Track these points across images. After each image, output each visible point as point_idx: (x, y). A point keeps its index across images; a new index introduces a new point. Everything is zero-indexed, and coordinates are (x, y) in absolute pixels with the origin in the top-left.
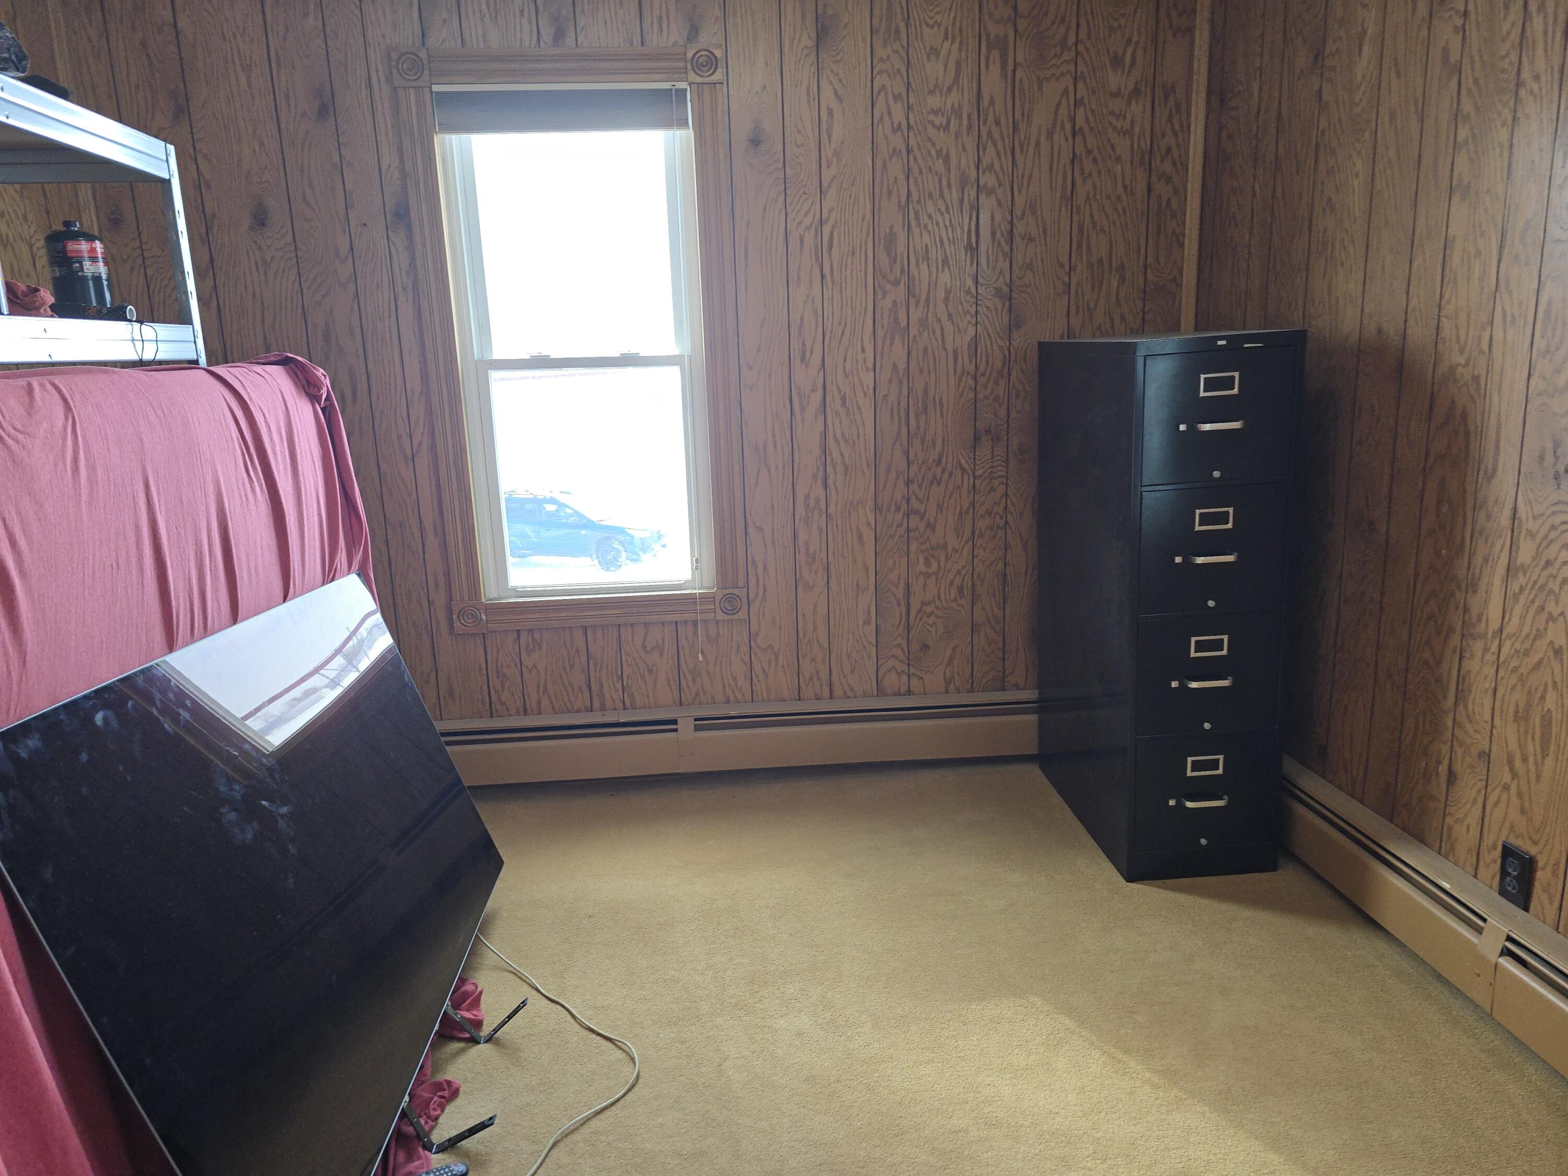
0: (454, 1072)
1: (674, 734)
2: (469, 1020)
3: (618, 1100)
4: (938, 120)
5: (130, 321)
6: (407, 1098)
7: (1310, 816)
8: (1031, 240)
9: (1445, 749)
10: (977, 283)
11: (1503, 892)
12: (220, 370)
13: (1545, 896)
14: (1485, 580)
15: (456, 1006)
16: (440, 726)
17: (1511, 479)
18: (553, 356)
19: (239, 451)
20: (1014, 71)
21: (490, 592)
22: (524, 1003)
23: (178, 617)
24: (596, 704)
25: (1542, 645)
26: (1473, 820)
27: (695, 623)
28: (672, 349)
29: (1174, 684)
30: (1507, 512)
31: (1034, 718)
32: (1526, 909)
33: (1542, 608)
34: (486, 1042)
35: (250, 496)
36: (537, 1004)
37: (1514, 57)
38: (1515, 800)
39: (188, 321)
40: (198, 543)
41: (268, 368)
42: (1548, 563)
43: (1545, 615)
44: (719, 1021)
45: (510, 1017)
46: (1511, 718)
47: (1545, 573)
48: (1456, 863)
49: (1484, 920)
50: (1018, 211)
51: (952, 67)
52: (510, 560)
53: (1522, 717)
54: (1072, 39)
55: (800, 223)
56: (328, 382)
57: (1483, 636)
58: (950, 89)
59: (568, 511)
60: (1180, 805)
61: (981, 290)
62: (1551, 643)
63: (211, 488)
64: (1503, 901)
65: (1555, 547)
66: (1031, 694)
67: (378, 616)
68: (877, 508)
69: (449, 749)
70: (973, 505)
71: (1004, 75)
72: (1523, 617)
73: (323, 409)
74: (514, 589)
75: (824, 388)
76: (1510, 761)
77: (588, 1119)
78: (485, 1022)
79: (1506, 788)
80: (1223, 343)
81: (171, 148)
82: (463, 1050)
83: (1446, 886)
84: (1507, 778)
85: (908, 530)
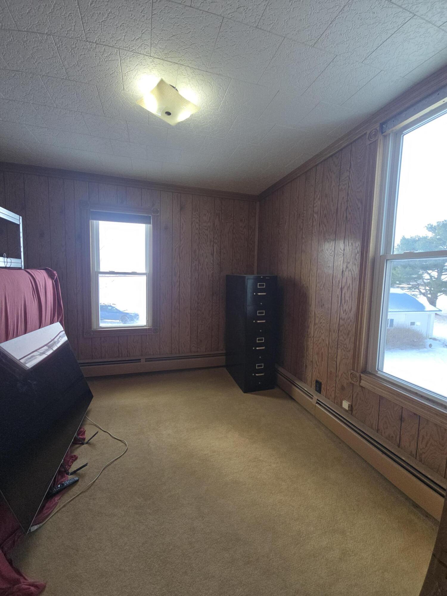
0: (76, 453)
1: (139, 363)
2: (82, 438)
3: (122, 455)
4: (205, 228)
5: (4, 257)
6: (63, 460)
7: (281, 377)
8: (225, 254)
9: (305, 361)
10: (213, 262)
11: (316, 390)
12: (28, 270)
13: (324, 391)
14: (310, 326)
15: (78, 434)
16: (79, 362)
17: (314, 306)
18: (115, 271)
19: (31, 291)
20: (221, 220)
21: (94, 327)
22: (97, 432)
23: (10, 331)
24: (120, 356)
25: (321, 339)
26: (310, 375)
27: (146, 335)
28: (144, 271)
29: (254, 348)
30: (313, 313)
31: (224, 357)
32: (320, 393)
33: (320, 332)
34: (86, 444)
35: (33, 302)
36: (101, 433)
37: (311, 228)
38: (317, 370)
39: (20, 257)
40: (18, 313)
41: (41, 271)
42: (321, 323)
43: (321, 333)
44: (149, 433)
45: (93, 436)
46: (316, 354)
47: (321, 325)
48: (308, 385)
49: (313, 396)
50: (222, 248)
51: (209, 218)
52: (100, 321)
53: (318, 354)
54: (232, 216)
55: (175, 246)
56: (57, 275)
57: (311, 337)
58: (208, 222)
59: (114, 309)
60: (255, 375)
61: (214, 263)
62: (322, 339)
63: (23, 299)
64: (316, 392)
65: (322, 320)
66: (224, 352)
67: (64, 332)
68: (191, 309)
69: (81, 367)
70: (212, 309)
71: (219, 220)
72: (317, 334)
73: (55, 281)
74: (101, 327)
75: (180, 282)
76: (316, 363)
77: (114, 461)
78: (86, 439)
79: (316, 368)
80: (262, 277)
81: (21, 217)
82: (79, 447)
83: (306, 389)
84: (316, 366)
85: (198, 314)
